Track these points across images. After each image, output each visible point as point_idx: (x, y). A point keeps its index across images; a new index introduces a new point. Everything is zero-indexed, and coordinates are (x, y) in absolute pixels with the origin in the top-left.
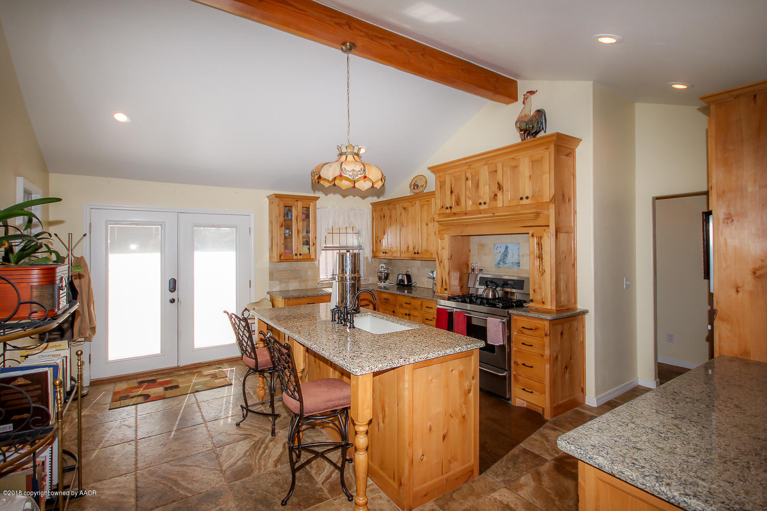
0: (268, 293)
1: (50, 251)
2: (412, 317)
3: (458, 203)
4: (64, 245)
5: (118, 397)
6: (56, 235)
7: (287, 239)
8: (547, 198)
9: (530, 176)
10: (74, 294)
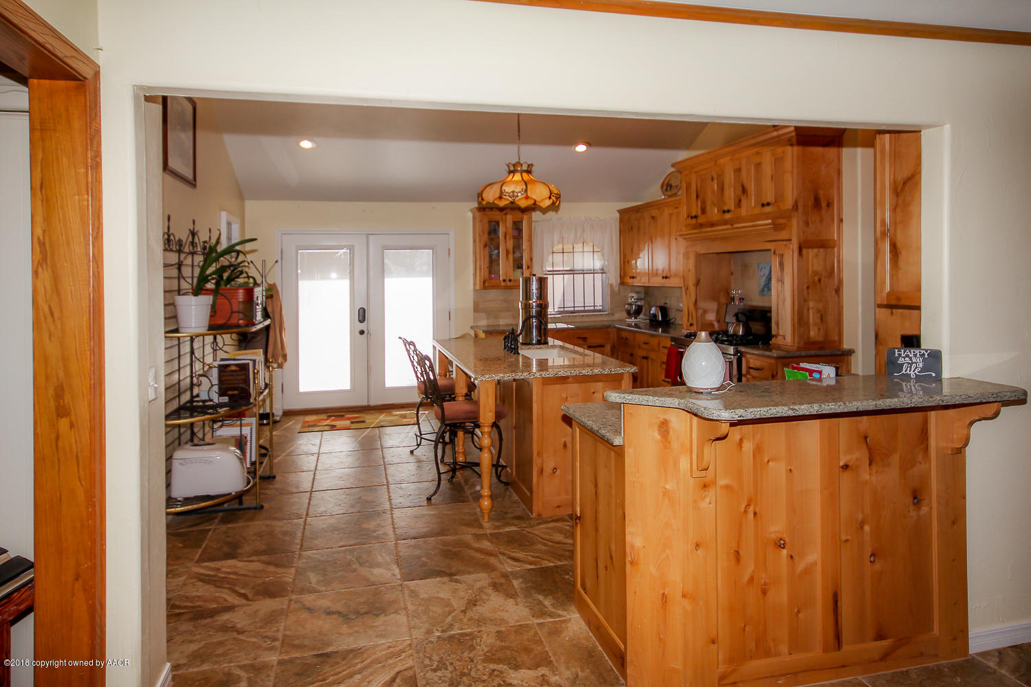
0: (472, 328)
1: (249, 277)
2: (650, 360)
3: (704, 211)
4: (258, 271)
5: (307, 425)
6: (252, 262)
7: (493, 262)
8: (788, 203)
9: (772, 176)
10: (266, 315)
